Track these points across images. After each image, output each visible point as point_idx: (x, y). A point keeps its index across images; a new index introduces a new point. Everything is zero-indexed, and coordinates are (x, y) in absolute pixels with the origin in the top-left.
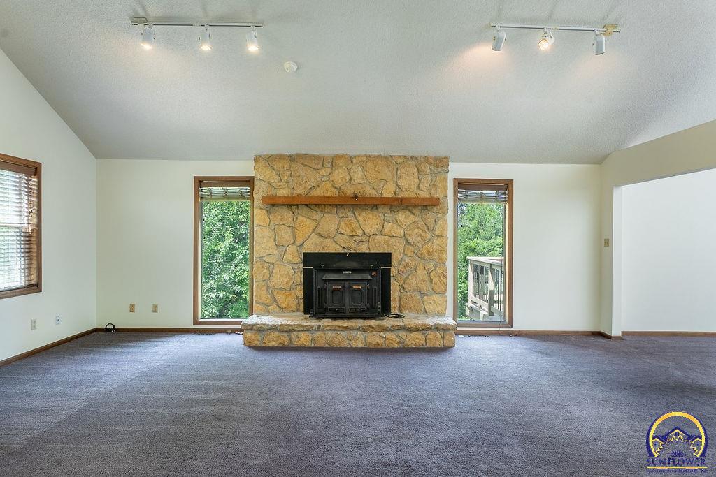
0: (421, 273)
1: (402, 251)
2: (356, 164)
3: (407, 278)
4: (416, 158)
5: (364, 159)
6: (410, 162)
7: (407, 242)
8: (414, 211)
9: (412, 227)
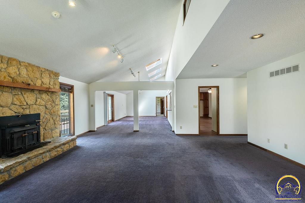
0: (52, 121)
1: (44, 112)
2: (23, 66)
3: (46, 124)
4: (49, 71)
5: (27, 64)
6: (47, 72)
7: (46, 108)
8: (48, 94)
9: (48, 100)
